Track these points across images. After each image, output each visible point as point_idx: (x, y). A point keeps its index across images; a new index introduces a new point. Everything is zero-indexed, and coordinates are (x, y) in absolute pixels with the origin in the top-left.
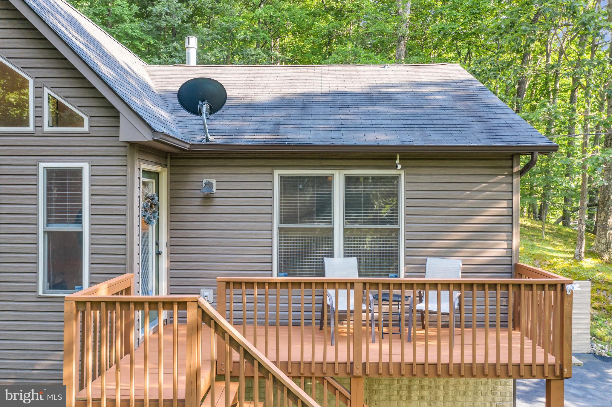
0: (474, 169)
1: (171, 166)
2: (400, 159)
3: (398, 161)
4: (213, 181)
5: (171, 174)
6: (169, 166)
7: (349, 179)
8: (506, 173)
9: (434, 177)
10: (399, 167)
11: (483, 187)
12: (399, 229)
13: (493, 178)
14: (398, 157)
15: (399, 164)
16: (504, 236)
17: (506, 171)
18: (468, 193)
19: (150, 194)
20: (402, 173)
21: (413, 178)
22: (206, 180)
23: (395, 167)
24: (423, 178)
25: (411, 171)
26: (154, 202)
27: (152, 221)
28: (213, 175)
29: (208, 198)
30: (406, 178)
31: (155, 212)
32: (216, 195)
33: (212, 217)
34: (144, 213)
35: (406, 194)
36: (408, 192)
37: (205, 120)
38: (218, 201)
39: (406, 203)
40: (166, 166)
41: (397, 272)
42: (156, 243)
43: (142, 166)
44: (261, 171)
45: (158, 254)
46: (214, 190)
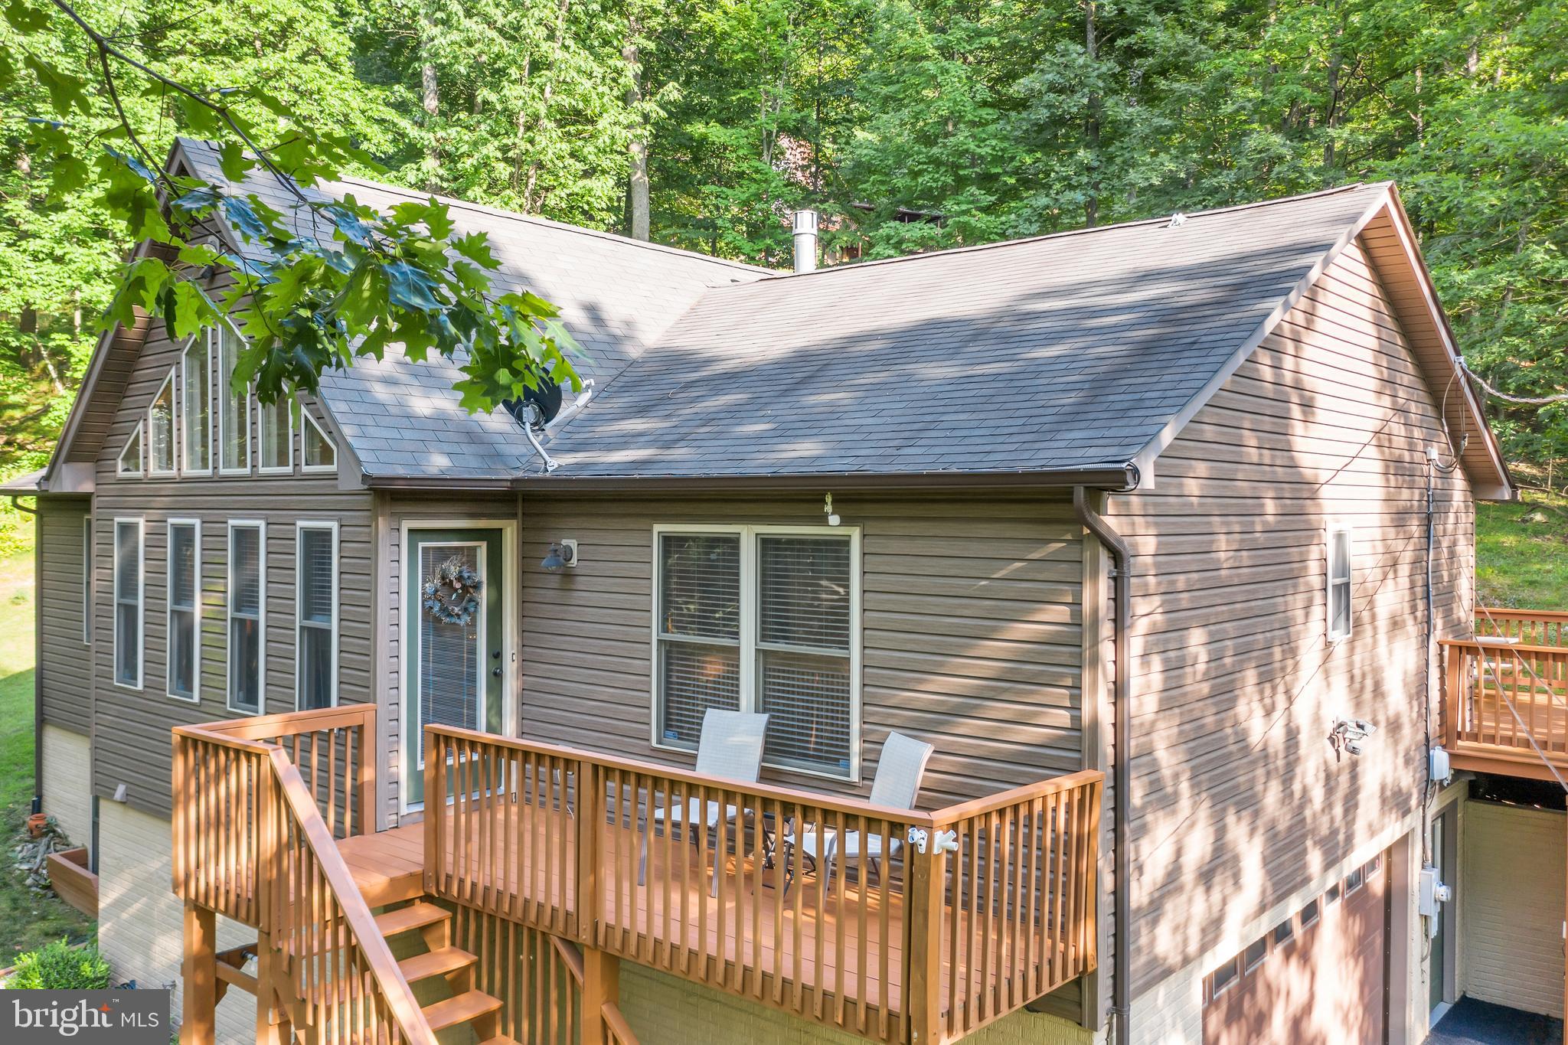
0: (997, 526)
1: (524, 515)
2: (834, 502)
3: (828, 508)
4: (573, 544)
5: (524, 529)
6: (521, 516)
7: (767, 544)
8: (1069, 537)
9: (920, 542)
10: (834, 520)
11: (1018, 570)
12: (847, 659)
13: (1040, 549)
14: (829, 499)
15: (833, 513)
16: (1062, 695)
17: (1068, 531)
18: (983, 583)
19: (453, 571)
20: (855, 534)
21: (876, 545)
22: (564, 542)
23: (822, 520)
24: (895, 546)
25: (873, 528)
26: (469, 582)
27: (458, 616)
28: (577, 533)
29: (568, 576)
30: (863, 545)
31: (471, 600)
32: (578, 571)
33: (574, 612)
34: (430, 603)
35: (863, 582)
36: (867, 576)
37: (530, 434)
38: (581, 582)
39: (863, 601)
40: (513, 516)
41: (848, 755)
42: (496, 655)
43: (407, 525)
44: (636, 527)
45: (495, 674)
46: (574, 562)
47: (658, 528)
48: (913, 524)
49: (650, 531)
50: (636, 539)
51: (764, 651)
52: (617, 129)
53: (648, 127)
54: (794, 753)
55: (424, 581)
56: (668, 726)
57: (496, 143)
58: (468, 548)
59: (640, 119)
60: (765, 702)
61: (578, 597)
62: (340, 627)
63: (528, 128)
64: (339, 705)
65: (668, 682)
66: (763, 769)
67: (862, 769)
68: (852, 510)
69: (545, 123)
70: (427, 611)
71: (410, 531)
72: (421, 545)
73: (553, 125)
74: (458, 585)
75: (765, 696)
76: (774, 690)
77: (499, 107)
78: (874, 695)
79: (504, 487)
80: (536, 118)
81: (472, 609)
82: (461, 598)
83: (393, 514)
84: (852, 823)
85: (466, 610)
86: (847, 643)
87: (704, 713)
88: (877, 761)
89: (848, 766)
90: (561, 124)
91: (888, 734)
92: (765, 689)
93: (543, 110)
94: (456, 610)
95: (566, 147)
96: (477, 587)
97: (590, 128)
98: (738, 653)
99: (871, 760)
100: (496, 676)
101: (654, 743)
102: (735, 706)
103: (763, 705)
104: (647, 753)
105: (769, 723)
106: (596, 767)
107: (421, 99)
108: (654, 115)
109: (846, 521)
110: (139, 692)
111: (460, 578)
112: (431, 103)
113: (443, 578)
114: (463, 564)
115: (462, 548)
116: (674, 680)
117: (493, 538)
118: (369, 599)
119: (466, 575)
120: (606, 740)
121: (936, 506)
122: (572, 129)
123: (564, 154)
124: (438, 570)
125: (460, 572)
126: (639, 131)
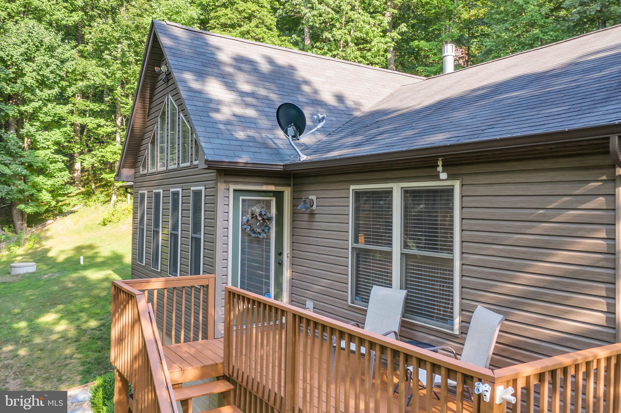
1: (294, 184)
2: (443, 166)
3: (440, 169)
4: (314, 198)
5: (294, 192)
6: (292, 185)
8: (604, 178)
9: (497, 187)
10: (443, 176)
11: (565, 202)
12: (453, 260)
13: (581, 187)
14: (440, 163)
15: (443, 172)
17: (603, 174)
18: (541, 211)
19: (257, 211)
20: (457, 185)
21: (469, 191)
22: (310, 197)
23: (436, 177)
24: (482, 190)
25: (468, 180)
26: (265, 217)
27: (260, 234)
28: (316, 192)
29: (312, 214)
30: (461, 191)
31: (266, 226)
32: (316, 212)
33: (314, 233)
34: (245, 227)
35: (461, 213)
36: (464, 210)
37: (292, 142)
38: (317, 218)
39: (462, 224)
40: (289, 185)
41: (452, 317)
42: (280, 254)
43: (232, 187)
44: (342, 187)
45: (279, 263)
46: (314, 207)
47: (352, 187)
48: (493, 176)
49: (349, 189)
50: (342, 194)
51: (406, 254)
52: (380, 44)
53: (393, 43)
54: (422, 314)
55: (242, 216)
56: (357, 294)
57: (331, 54)
58: (267, 201)
59: (390, 41)
60: (406, 284)
61: (316, 225)
62: (204, 237)
63: (344, 47)
64: (203, 274)
65: (357, 270)
66: (403, 322)
67: (461, 328)
68: (455, 170)
69: (351, 44)
70: (243, 230)
71: (234, 190)
72: (241, 198)
73: (353, 44)
74: (260, 218)
75: (406, 280)
76: (411, 277)
77: (332, 39)
78: (468, 282)
79: (280, 168)
80: (346, 42)
81: (266, 230)
82: (261, 225)
83: (225, 182)
84: (437, 370)
85: (263, 230)
86: (452, 250)
87: (372, 287)
88: (469, 323)
89: (453, 325)
90: (356, 44)
91: (476, 306)
92: (406, 276)
93: (349, 39)
94: (258, 230)
95: (358, 53)
96: (270, 219)
97: (369, 45)
98: (391, 255)
99: (466, 323)
100: (280, 264)
101: (350, 304)
102: (390, 285)
103: (405, 285)
104: (347, 308)
105: (407, 295)
106: (294, 315)
107: (303, 40)
108: (396, 37)
109: (451, 177)
110: (143, 266)
111: (260, 215)
112: (308, 42)
113: (252, 215)
114: (263, 208)
115: (263, 201)
116: (361, 269)
117: (279, 196)
118: (214, 223)
119: (263, 213)
120: (327, 299)
121: (508, 164)
122: (361, 46)
123: (358, 56)
124: (249, 210)
125: (261, 212)
126: (389, 44)
